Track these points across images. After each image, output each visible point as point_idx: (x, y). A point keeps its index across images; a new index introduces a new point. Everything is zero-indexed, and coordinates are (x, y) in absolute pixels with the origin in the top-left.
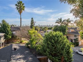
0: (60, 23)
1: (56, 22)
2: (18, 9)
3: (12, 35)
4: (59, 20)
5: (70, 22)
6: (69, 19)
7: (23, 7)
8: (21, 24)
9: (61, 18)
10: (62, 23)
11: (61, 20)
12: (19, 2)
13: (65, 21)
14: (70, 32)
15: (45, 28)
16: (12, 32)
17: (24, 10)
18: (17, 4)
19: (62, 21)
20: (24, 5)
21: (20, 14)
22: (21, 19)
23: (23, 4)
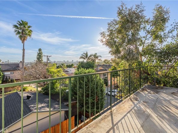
0: (86, 59)
1: (81, 58)
2: (19, 33)
3: (3, 79)
4: (84, 55)
5: (97, 57)
6: (96, 54)
7: (29, 32)
8: (23, 59)
9: (87, 52)
10: (88, 59)
11: (87, 54)
12: (21, 23)
13: (92, 56)
14: (99, 70)
15: (62, 65)
16: (3, 73)
17: (30, 35)
18: (18, 25)
19: (89, 56)
20: (30, 29)
21: (23, 42)
22: (24, 50)
23: (29, 27)
